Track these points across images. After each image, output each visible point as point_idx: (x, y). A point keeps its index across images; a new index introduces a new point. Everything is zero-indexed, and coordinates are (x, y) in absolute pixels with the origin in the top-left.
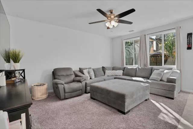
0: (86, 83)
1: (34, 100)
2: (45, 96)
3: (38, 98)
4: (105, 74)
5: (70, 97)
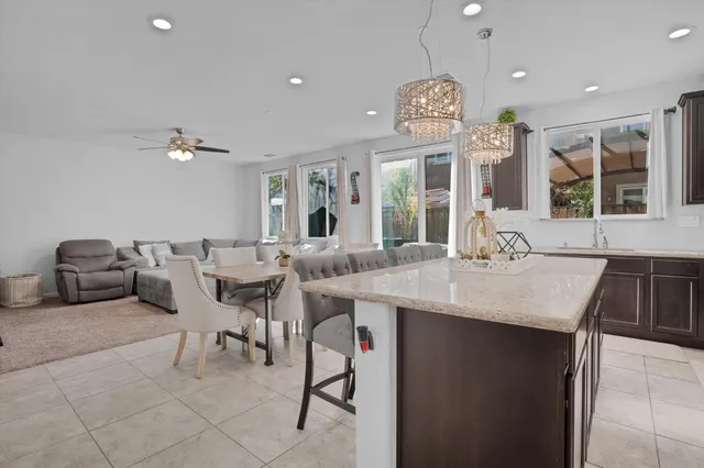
0: (136, 273)
1: (7, 307)
2: (33, 301)
3: (15, 304)
4: (207, 256)
5: (92, 299)
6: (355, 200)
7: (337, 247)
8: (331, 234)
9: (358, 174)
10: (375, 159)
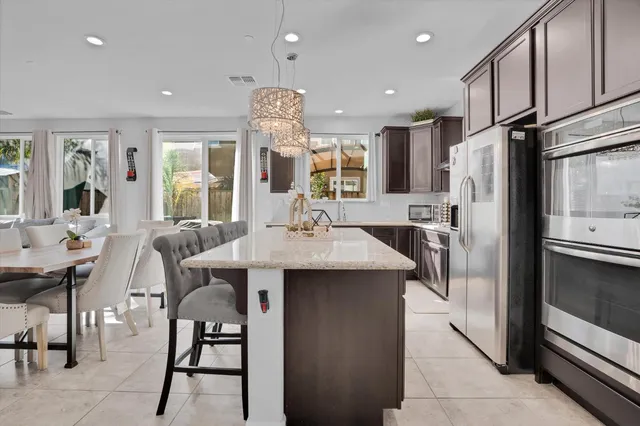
6: (132, 177)
7: (108, 226)
8: (97, 212)
9: (135, 150)
10: (157, 137)
